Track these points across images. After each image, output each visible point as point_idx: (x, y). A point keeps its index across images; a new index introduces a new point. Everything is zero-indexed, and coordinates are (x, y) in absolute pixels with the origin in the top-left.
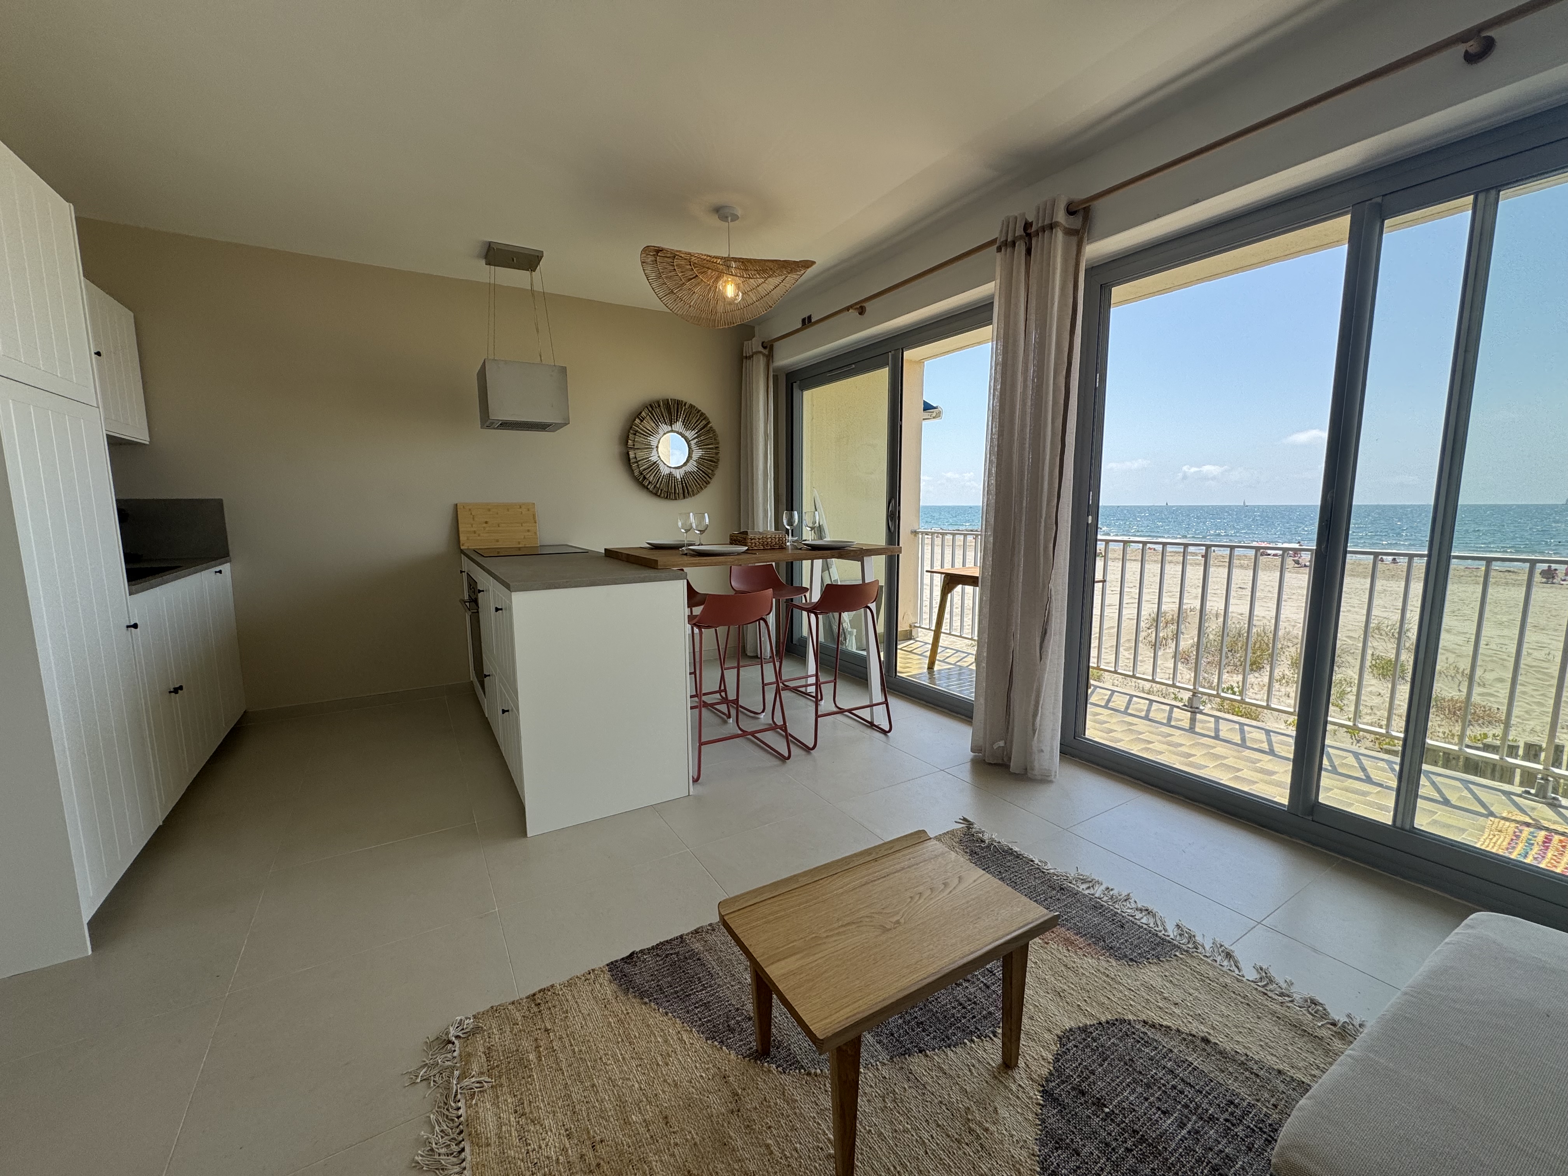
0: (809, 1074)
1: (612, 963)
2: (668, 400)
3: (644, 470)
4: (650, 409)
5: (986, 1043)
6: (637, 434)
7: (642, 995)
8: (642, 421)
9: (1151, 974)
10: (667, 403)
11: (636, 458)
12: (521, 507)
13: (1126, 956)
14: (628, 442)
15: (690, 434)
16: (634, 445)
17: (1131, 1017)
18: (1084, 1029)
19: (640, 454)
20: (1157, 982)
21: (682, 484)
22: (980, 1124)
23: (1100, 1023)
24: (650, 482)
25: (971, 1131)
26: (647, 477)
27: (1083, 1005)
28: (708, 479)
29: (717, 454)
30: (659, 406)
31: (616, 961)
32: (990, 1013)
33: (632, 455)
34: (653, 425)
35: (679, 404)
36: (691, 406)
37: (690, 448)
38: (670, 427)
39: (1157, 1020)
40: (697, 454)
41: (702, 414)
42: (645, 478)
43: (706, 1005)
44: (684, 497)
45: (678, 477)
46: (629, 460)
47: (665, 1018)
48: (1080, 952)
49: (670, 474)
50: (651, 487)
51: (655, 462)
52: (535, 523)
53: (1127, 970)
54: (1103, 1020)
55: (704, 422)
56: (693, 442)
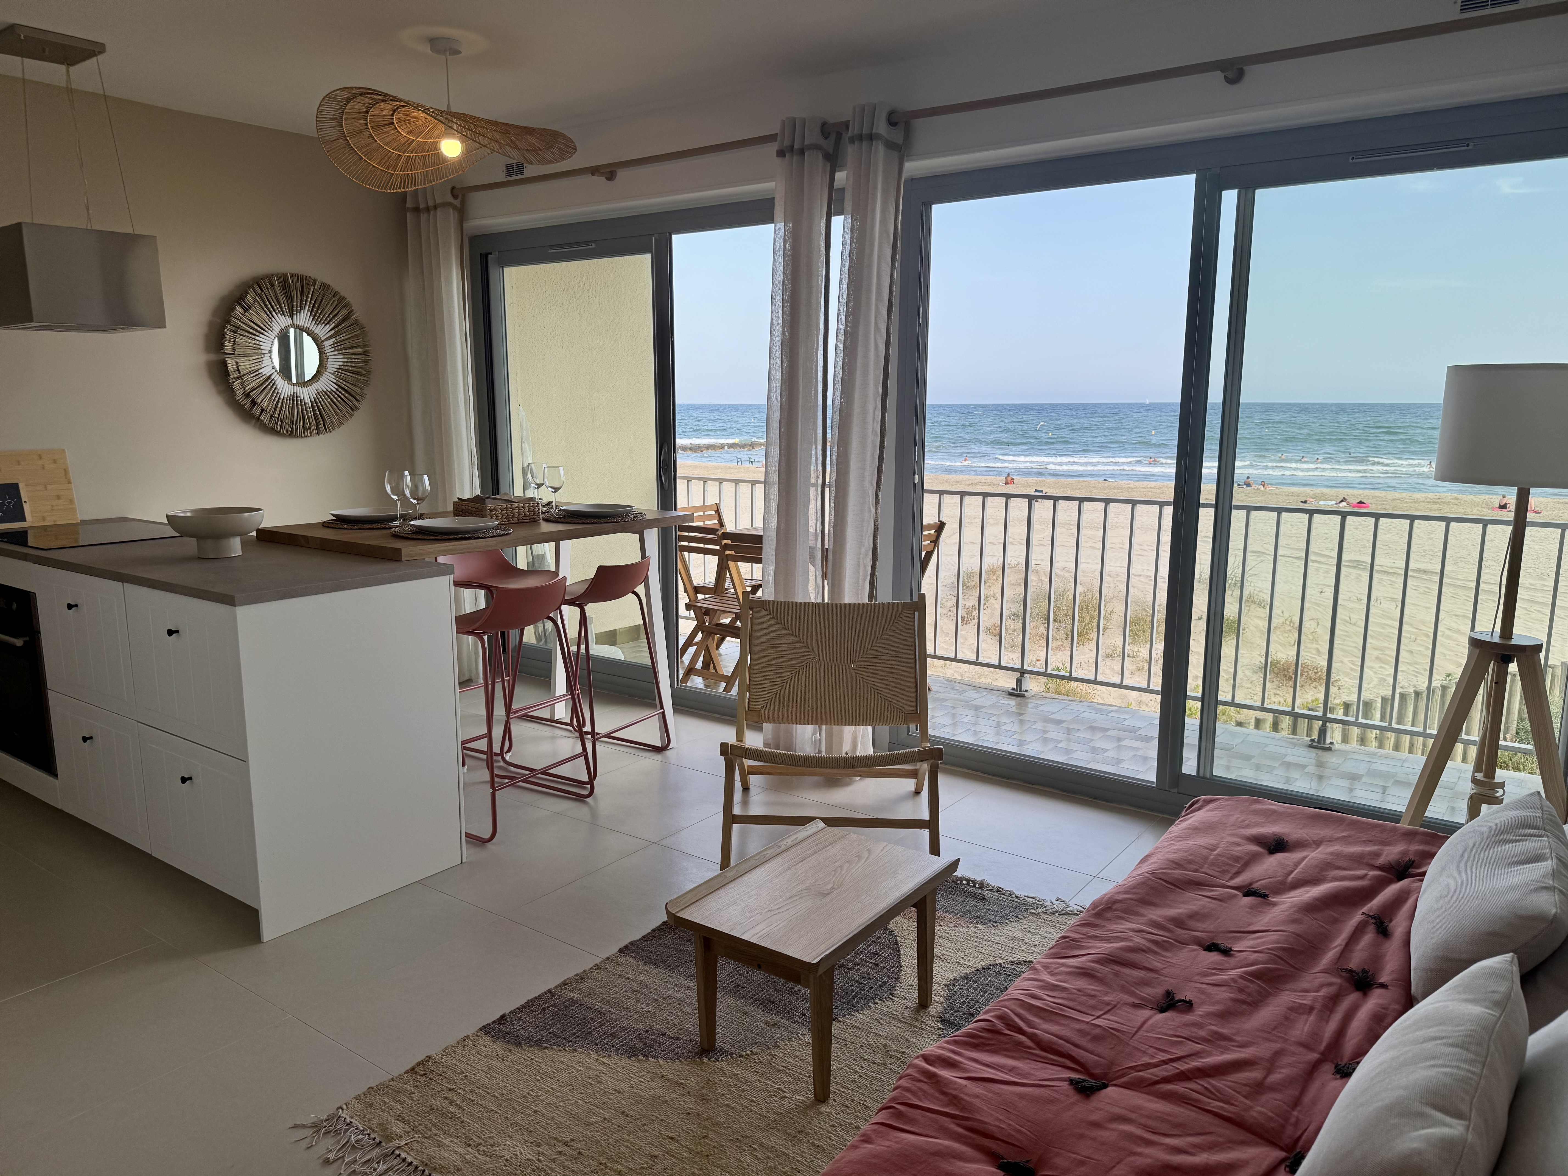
1: (484, 1027)
2: (285, 275)
3: (253, 389)
4: (259, 291)
6: (239, 331)
8: (246, 310)
9: (1013, 930)
10: (284, 279)
11: (238, 370)
12: (40, 457)
13: (990, 921)
14: (223, 345)
15: (322, 331)
16: (234, 350)
17: (1000, 961)
18: (966, 977)
19: (245, 364)
20: (1020, 935)
21: (314, 411)
23: (978, 970)
24: (263, 410)
26: (259, 401)
27: (961, 961)
28: (355, 402)
29: (366, 362)
30: (272, 285)
31: (489, 1025)
32: (884, 983)
33: (231, 366)
34: (265, 316)
35: (304, 281)
36: (325, 287)
37: (321, 353)
38: (290, 322)
39: (1022, 958)
40: (335, 362)
41: (342, 299)
42: (254, 403)
43: (613, 1035)
44: (319, 432)
45: (307, 400)
46: (226, 373)
47: (575, 1054)
48: (951, 925)
49: (294, 397)
50: (265, 418)
51: (269, 377)
52: (69, 482)
53: (993, 930)
54: (979, 967)
55: (344, 312)
56: (327, 343)
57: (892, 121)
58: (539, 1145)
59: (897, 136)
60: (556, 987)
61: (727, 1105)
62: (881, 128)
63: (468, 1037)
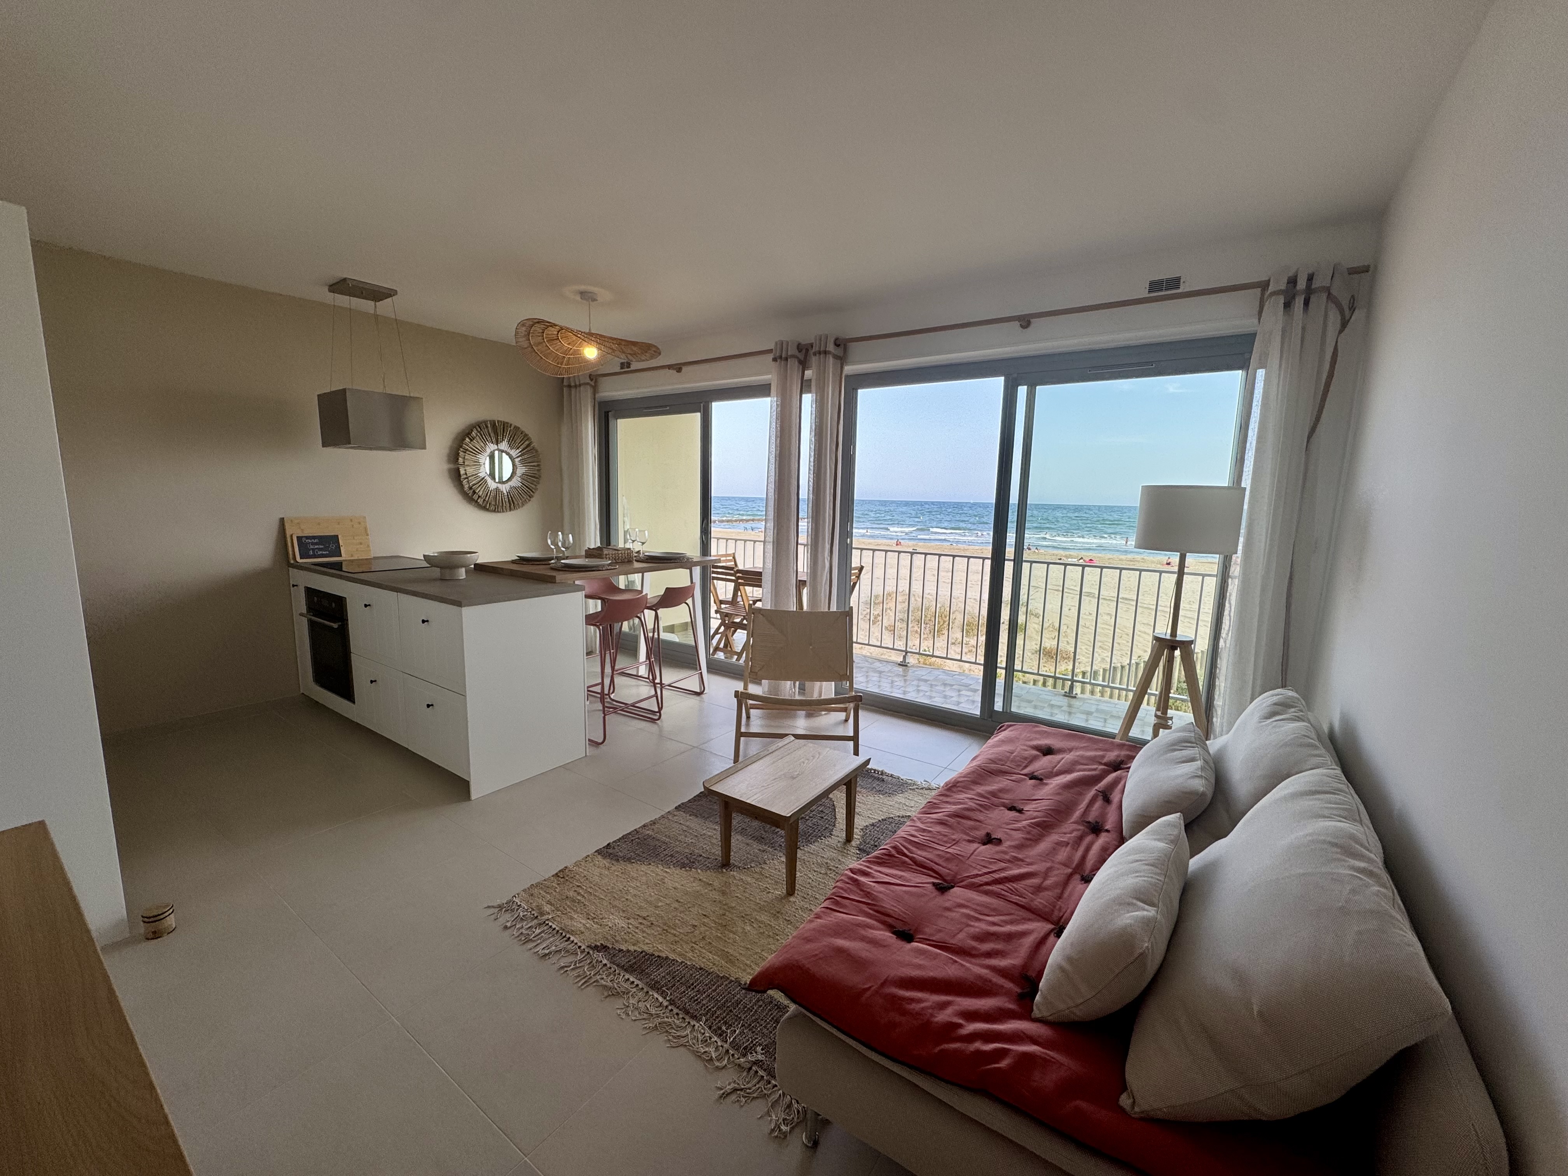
0: (745, 868)
1: (598, 850)
2: (494, 421)
3: (474, 485)
4: (479, 430)
5: (828, 839)
6: (467, 452)
7: (629, 860)
8: (471, 440)
9: (900, 798)
10: (493, 423)
11: (466, 474)
12: (351, 520)
13: (887, 793)
14: (458, 459)
15: (514, 453)
16: (464, 462)
17: (892, 816)
18: (873, 825)
19: (470, 471)
20: (903, 800)
21: (508, 498)
22: (834, 866)
23: (879, 821)
24: (479, 497)
25: (830, 869)
26: (477, 491)
27: (870, 816)
28: (532, 493)
29: (538, 470)
30: (487, 427)
31: (601, 849)
32: (827, 828)
33: (462, 472)
34: (482, 444)
35: (505, 425)
36: (517, 428)
37: (514, 465)
38: (496, 446)
39: (904, 814)
40: (521, 470)
41: (526, 435)
42: (474, 492)
43: (672, 856)
44: (510, 510)
45: (505, 492)
46: (460, 475)
47: (650, 866)
48: (864, 795)
49: (497, 489)
50: (480, 501)
51: (483, 478)
52: (368, 535)
53: (888, 798)
54: (880, 819)
55: (527, 443)
56: (517, 460)
57: (837, 345)
58: (628, 919)
59: (839, 352)
60: (639, 828)
61: (737, 897)
62: (831, 347)
63: (588, 856)
